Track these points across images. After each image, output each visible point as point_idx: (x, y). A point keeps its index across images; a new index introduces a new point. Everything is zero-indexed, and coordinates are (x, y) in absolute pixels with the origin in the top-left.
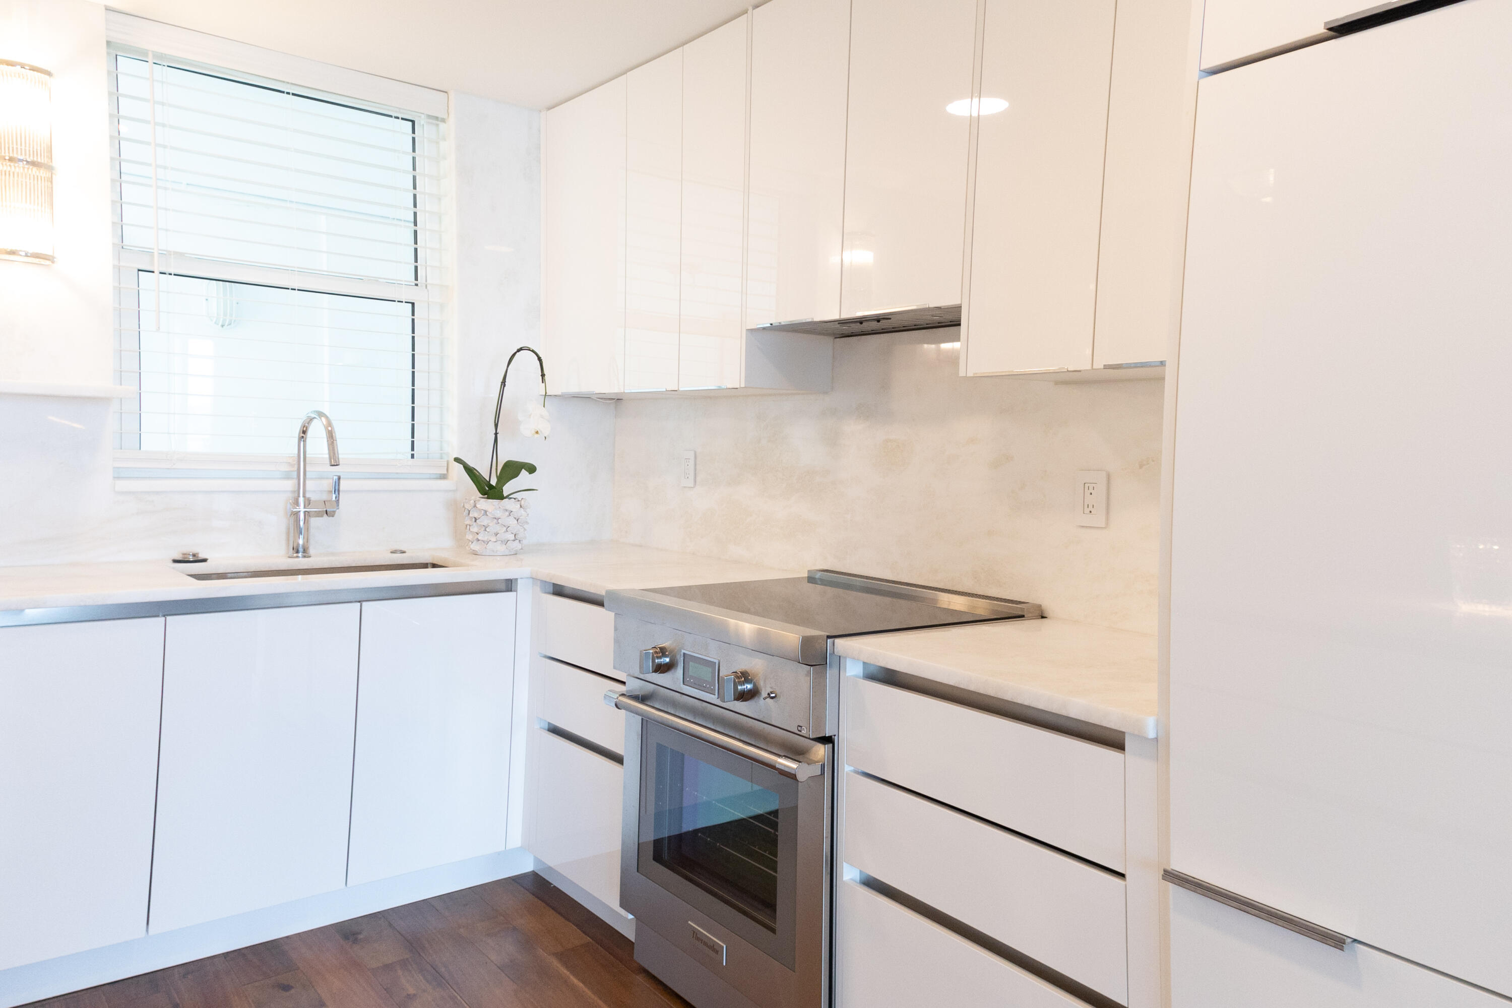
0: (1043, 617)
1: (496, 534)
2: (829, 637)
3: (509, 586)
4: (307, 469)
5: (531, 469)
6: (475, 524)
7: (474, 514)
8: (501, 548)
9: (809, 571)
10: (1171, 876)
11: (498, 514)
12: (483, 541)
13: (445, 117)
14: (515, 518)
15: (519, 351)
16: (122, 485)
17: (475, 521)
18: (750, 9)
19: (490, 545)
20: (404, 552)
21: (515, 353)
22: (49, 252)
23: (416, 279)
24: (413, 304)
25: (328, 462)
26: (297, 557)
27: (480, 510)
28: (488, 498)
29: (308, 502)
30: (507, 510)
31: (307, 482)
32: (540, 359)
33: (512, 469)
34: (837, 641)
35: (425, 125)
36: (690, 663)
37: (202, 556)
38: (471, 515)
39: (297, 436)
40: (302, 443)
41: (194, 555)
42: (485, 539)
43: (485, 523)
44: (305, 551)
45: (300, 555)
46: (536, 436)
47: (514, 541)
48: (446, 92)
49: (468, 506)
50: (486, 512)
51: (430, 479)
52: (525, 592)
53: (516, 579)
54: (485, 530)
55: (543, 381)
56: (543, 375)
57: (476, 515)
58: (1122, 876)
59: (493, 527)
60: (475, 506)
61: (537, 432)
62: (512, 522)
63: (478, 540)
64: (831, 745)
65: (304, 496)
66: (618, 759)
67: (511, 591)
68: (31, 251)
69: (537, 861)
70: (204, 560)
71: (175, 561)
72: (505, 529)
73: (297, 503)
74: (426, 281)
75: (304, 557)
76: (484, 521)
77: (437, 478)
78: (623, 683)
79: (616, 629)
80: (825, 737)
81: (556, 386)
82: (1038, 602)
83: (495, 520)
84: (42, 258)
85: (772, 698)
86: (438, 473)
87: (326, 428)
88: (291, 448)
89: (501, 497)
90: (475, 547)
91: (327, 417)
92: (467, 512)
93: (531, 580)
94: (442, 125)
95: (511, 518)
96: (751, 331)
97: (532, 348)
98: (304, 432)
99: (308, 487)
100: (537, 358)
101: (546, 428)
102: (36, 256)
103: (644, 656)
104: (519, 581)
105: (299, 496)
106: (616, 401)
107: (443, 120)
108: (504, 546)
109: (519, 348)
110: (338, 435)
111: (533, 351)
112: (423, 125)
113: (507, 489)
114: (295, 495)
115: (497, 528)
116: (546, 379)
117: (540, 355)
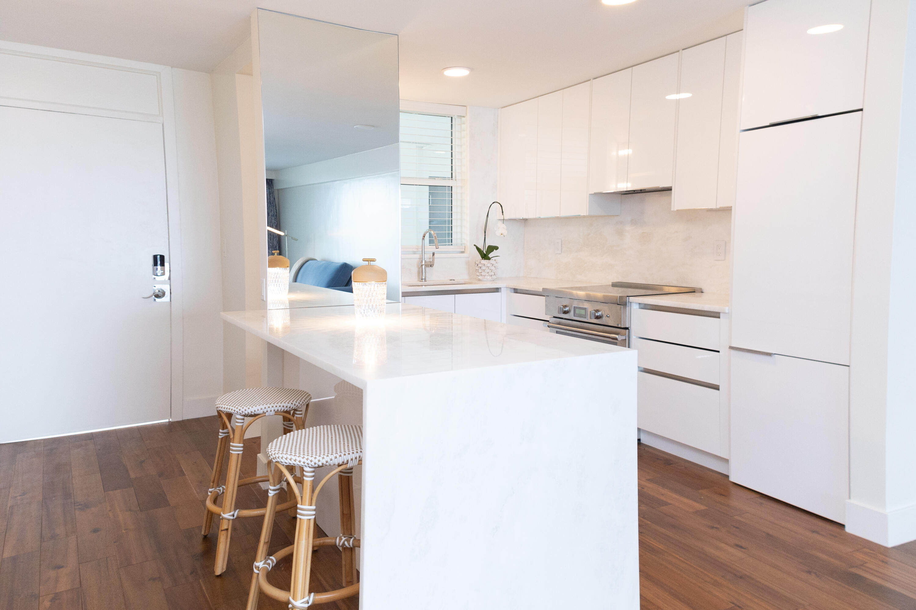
0: (702, 292)
1: (488, 273)
2: (628, 296)
3: (497, 290)
4: (425, 250)
5: (498, 248)
6: (480, 269)
7: (480, 265)
9: (612, 283)
10: (731, 348)
11: (489, 265)
12: (483, 275)
13: (465, 115)
15: (493, 203)
17: (480, 268)
18: (592, 79)
21: (491, 205)
26: (423, 281)
27: (482, 264)
28: (485, 259)
29: (425, 262)
30: (491, 264)
32: (501, 206)
33: (492, 248)
34: (630, 297)
35: (457, 118)
36: (577, 309)
38: (479, 266)
39: (422, 238)
42: (485, 275)
43: (484, 269)
44: (425, 279)
45: (423, 280)
46: (502, 235)
47: (494, 275)
48: (466, 106)
49: (477, 263)
50: (484, 264)
51: (458, 253)
53: (501, 288)
54: (484, 271)
55: (503, 214)
56: (503, 212)
57: (480, 266)
58: (718, 352)
59: (487, 270)
60: (480, 263)
61: (502, 234)
62: (493, 268)
63: (481, 275)
64: (628, 330)
65: (424, 260)
67: (499, 292)
72: (491, 271)
73: (422, 262)
74: (456, 178)
75: (425, 281)
76: (484, 268)
77: (460, 253)
79: (546, 301)
80: (626, 327)
81: (507, 216)
82: (701, 287)
83: (488, 268)
85: (608, 317)
86: (459, 251)
89: (489, 259)
90: (480, 277)
92: (477, 265)
93: (505, 288)
94: (463, 118)
95: (493, 267)
96: (590, 194)
97: (498, 202)
98: (424, 237)
100: (500, 206)
101: (505, 232)
104: (502, 288)
106: (525, 221)
107: (464, 117)
108: (491, 277)
109: (493, 202)
111: (499, 203)
112: (456, 119)
113: (490, 255)
114: (421, 259)
115: (488, 271)
116: (504, 213)
117: (502, 205)
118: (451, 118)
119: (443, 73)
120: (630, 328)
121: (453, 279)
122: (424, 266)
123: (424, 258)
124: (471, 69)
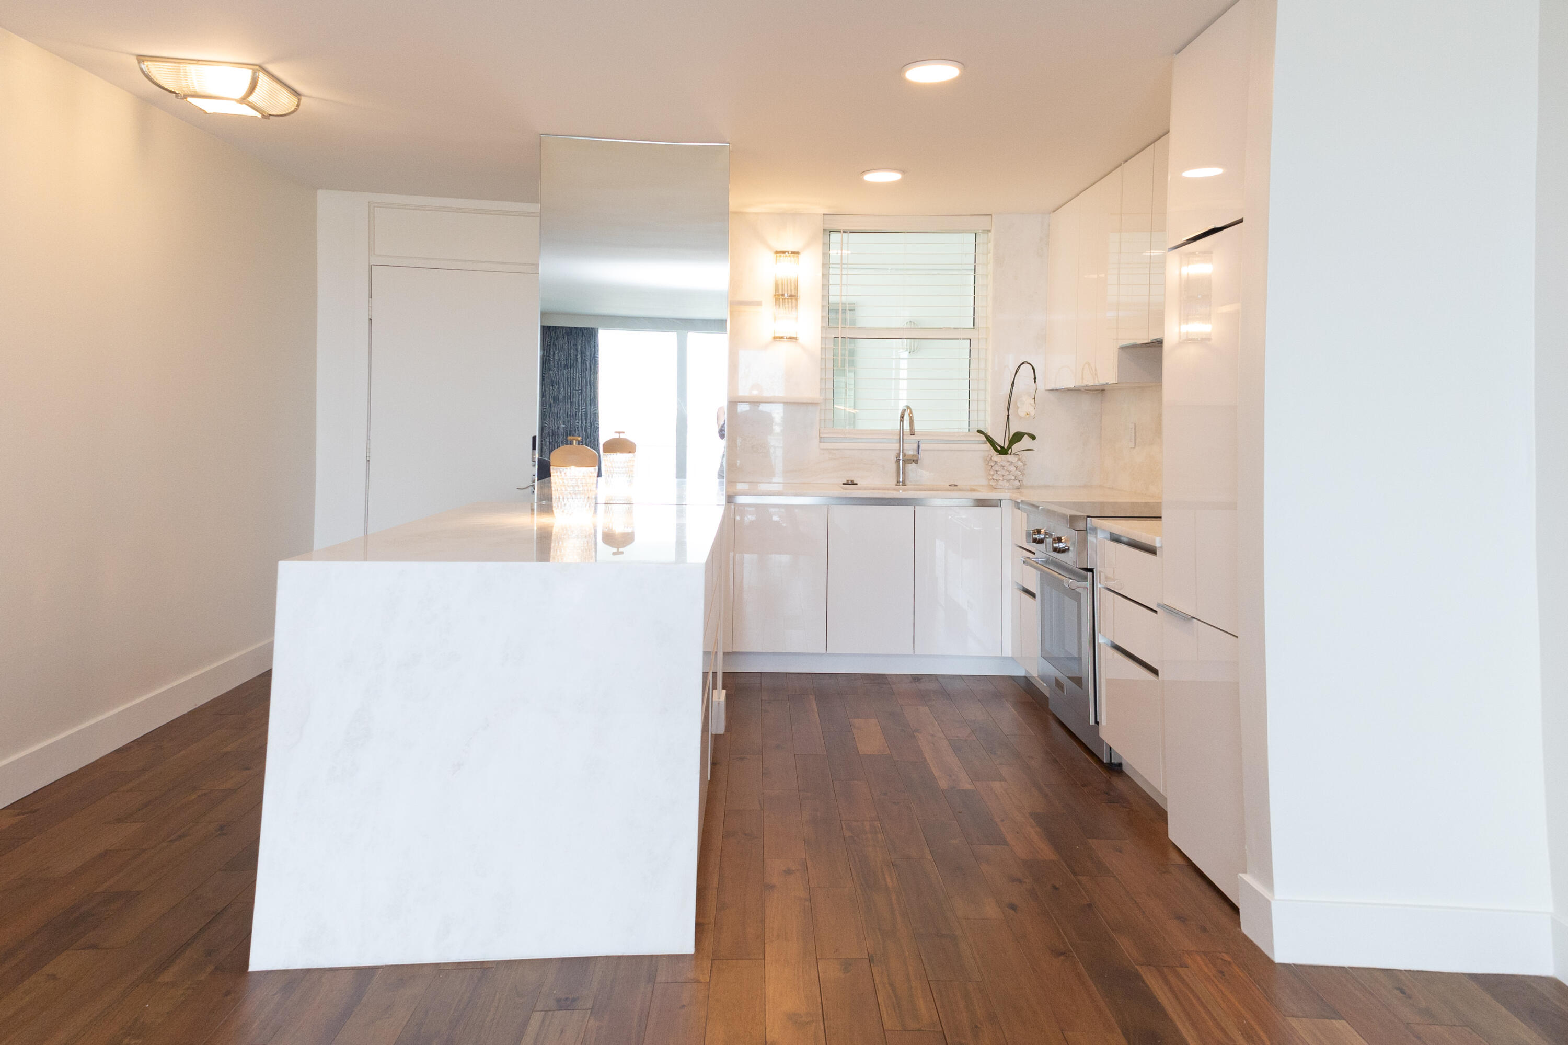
1: (1003, 476)
3: (999, 502)
4: (904, 437)
5: (1033, 437)
6: (993, 469)
8: (1006, 484)
11: (1004, 463)
14: (1015, 466)
15: (1021, 364)
16: (823, 445)
19: (1000, 483)
20: (956, 486)
21: (1019, 367)
22: (795, 336)
23: (974, 326)
24: (970, 339)
25: (909, 433)
26: (899, 485)
27: (994, 462)
28: (1000, 454)
29: (904, 455)
30: (1011, 461)
31: (905, 445)
32: (1033, 369)
33: (1018, 437)
37: (855, 482)
38: (991, 464)
39: (899, 420)
40: (901, 423)
41: (852, 481)
42: (997, 479)
43: (998, 469)
44: (903, 482)
46: (1028, 416)
47: (1014, 480)
50: (998, 462)
51: (978, 444)
52: (1007, 507)
53: (1002, 500)
54: (997, 473)
55: (1035, 382)
56: (1035, 378)
60: (991, 459)
62: (1012, 468)
63: (993, 479)
65: (902, 452)
66: (1033, 595)
67: (996, 506)
68: (788, 336)
69: (1026, 671)
70: (856, 484)
71: (844, 484)
72: (1009, 472)
73: (899, 454)
74: (979, 326)
75: (902, 485)
76: (997, 467)
78: (1034, 553)
83: (1002, 467)
84: (792, 339)
87: (909, 415)
88: (896, 426)
89: (1008, 454)
90: (994, 483)
91: (910, 409)
92: (989, 462)
93: (1010, 501)
97: (1029, 362)
98: (902, 418)
99: (905, 448)
102: (791, 338)
103: (1028, 534)
105: (900, 452)
108: (1008, 483)
109: (1022, 362)
110: (915, 418)
111: (1030, 364)
113: (1013, 449)
114: (898, 452)
115: (1004, 472)
116: (1037, 380)
117: (1034, 366)
118: (975, 234)
119: (863, 177)
120: (1095, 570)
121: (953, 483)
122: (901, 461)
123: (902, 451)
124: (903, 171)
